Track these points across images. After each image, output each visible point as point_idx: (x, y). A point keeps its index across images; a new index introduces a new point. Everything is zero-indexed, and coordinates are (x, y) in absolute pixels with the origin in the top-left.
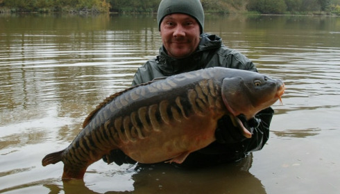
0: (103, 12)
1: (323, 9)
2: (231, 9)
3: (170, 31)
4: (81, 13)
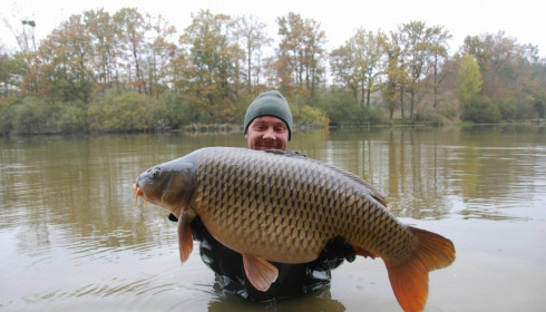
0: (323, 127)
1: (541, 116)
2: (446, 120)
3: (259, 134)
4: (303, 127)
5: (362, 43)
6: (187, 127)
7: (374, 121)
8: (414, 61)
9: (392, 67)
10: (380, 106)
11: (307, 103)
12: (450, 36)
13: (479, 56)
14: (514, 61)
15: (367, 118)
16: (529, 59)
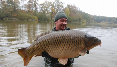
5: (46, 3)
6: (5, 18)
7: (48, 20)
8: (57, 8)
9: (52, 9)
10: (49, 17)
11: (34, 15)
12: (64, 4)
13: (70, 8)
14: (76, 10)
15: (46, 19)
16: (79, 10)
